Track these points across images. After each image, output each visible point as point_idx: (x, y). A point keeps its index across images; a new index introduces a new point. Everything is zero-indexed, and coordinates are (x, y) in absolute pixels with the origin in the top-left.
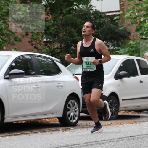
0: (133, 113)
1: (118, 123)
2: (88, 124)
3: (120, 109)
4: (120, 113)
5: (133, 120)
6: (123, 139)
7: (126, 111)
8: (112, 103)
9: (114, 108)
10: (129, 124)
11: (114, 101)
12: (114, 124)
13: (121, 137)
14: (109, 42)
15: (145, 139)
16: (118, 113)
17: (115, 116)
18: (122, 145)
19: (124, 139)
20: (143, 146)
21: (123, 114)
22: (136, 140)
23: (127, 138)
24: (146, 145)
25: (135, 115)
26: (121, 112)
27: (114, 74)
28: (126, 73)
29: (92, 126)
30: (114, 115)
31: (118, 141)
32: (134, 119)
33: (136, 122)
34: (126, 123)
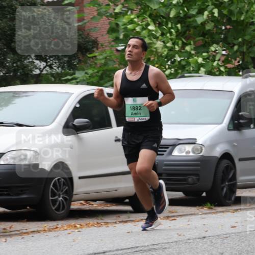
0: (101, 205)
1: (70, 226)
2: (8, 229)
3: (74, 197)
4: (75, 206)
5: (102, 219)
7: (87, 201)
8: (58, 184)
9: (63, 194)
10: (92, 228)
12: (62, 229)
14: (52, 59)
16: (70, 205)
17: (63, 211)
21: (80, 207)
25: (105, 208)
26: (76, 203)
27: (63, 123)
28: (87, 122)
29: (16, 232)
30: (62, 210)
32: (103, 218)
33: (107, 223)
34: (86, 225)
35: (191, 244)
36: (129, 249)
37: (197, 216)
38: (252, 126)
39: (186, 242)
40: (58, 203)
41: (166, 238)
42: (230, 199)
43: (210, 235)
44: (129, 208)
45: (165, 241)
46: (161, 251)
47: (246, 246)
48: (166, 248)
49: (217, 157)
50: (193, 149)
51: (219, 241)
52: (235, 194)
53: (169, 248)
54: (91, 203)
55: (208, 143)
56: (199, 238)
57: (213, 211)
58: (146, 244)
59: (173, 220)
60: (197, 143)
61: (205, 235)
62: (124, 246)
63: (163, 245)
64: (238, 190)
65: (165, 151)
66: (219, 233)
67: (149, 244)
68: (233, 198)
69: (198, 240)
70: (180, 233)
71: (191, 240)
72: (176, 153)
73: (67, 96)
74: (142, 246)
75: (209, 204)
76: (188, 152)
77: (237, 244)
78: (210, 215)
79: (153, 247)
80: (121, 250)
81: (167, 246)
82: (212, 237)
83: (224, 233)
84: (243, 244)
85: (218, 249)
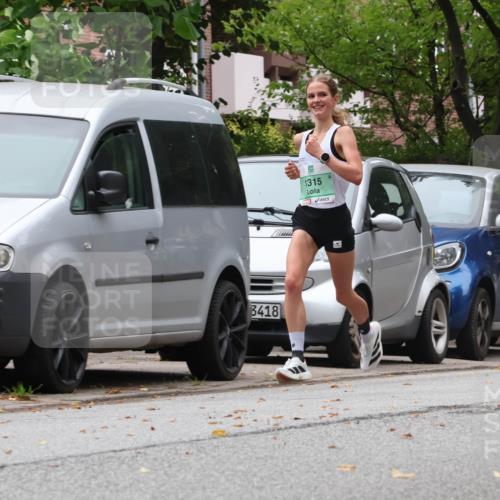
38: (129, 203)
42: (72, 376)
43: (17, 462)
47: (99, 485)
51: (37, 476)
52: (85, 366)
55: (23, 242)
57: (31, 404)
61: (5, 462)
64: (90, 354)
66: (38, 457)
68: (79, 374)
75: (22, 388)
77: (80, 483)
78: (22, 414)
82: (21, 467)
83: (51, 456)
84: (93, 482)
85: (34, 493)
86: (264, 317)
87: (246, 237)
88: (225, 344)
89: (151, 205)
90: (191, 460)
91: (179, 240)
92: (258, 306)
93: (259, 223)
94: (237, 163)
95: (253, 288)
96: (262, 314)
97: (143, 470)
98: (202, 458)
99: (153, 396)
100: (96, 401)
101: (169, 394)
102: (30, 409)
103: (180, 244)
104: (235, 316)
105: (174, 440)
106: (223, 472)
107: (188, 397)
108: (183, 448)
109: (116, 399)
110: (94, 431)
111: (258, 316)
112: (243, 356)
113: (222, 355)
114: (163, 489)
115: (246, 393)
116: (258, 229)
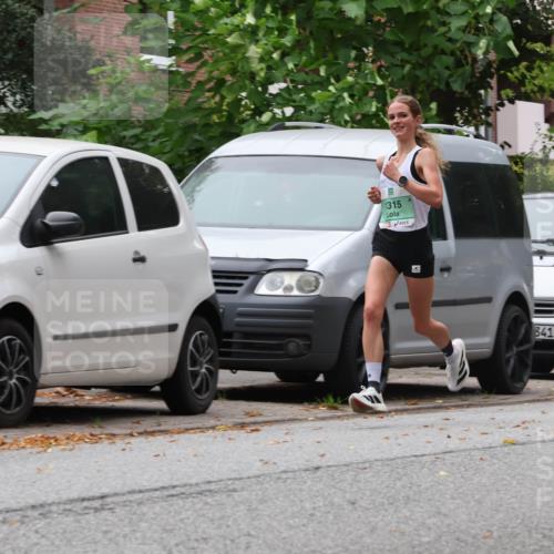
0: (100, 396)
1: (32, 440)
3: (43, 379)
4: (43, 398)
5: (101, 427)
6: (50, 512)
7: (70, 387)
8: (8, 350)
9: (18, 372)
10: (80, 446)
11: (18, 341)
12: (14, 447)
13: (42, 499)
15: (145, 509)
16: (33, 396)
17: (18, 409)
18: (43, 536)
19: (54, 508)
20: (136, 539)
21: (55, 400)
22: (105, 514)
23: (68, 507)
24: (148, 535)
25: (110, 404)
26: (46, 391)
27: (22, 221)
28: (75, 219)
30: (17, 405)
31: (26, 520)
32: (103, 424)
33: (114, 435)
34: (68, 438)
35: (289, 481)
36: (156, 490)
37: (305, 424)
39: (279, 478)
40: (7, 391)
41: (235, 468)
43: (330, 464)
44: (161, 405)
45: (233, 476)
46: (224, 496)
47: (404, 487)
48: (235, 490)
49: (350, 300)
50: (299, 281)
51: (349, 476)
53: (243, 489)
54: (80, 392)
55: (331, 269)
56: (306, 470)
57: (340, 413)
58: (194, 481)
59: (253, 431)
60: (308, 269)
61: (320, 464)
62: (146, 485)
63: (230, 482)
64: (391, 369)
65: (240, 285)
66: (348, 460)
67: (200, 481)
69: (304, 475)
70: (266, 459)
71: (290, 475)
72: (263, 289)
73: (32, 161)
74: (185, 485)
75: (331, 400)
76: (289, 288)
77: (386, 484)
78: (332, 422)
79: (208, 487)
80: (141, 492)
81: (238, 485)
82: (333, 468)
83: (360, 460)
84: (399, 484)
85: (345, 492)
86: (547, 338)
87: (530, 265)
88: (512, 361)
89: (444, 237)
90: (485, 464)
91: (469, 268)
92: (542, 328)
93: (542, 254)
94: (522, 199)
95: (537, 312)
96: (545, 335)
97: (442, 473)
98: (494, 464)
99: (447, 408)
100: (397, 411)
101: (462, 406)
102: (339, 417)
103: (469, 272)
104: (520, 337)
105: (469, 447)
106: (514, 477)
107: (479, 409)
108: (477, 455)
109: (414, 409)
110: (397, 438)
111: (541, 337)
112: (529, 372)
113: (509, 371)
114: (460, 490)
115: (532, 405)
116: (541, 258)
